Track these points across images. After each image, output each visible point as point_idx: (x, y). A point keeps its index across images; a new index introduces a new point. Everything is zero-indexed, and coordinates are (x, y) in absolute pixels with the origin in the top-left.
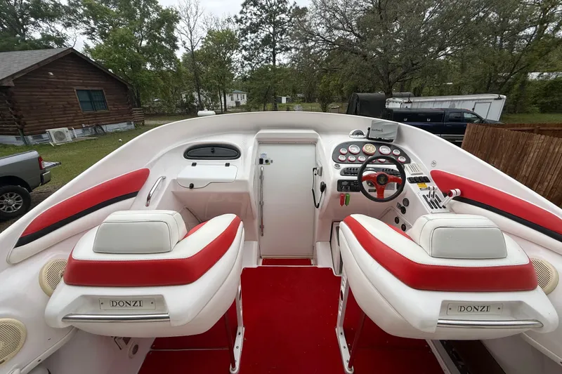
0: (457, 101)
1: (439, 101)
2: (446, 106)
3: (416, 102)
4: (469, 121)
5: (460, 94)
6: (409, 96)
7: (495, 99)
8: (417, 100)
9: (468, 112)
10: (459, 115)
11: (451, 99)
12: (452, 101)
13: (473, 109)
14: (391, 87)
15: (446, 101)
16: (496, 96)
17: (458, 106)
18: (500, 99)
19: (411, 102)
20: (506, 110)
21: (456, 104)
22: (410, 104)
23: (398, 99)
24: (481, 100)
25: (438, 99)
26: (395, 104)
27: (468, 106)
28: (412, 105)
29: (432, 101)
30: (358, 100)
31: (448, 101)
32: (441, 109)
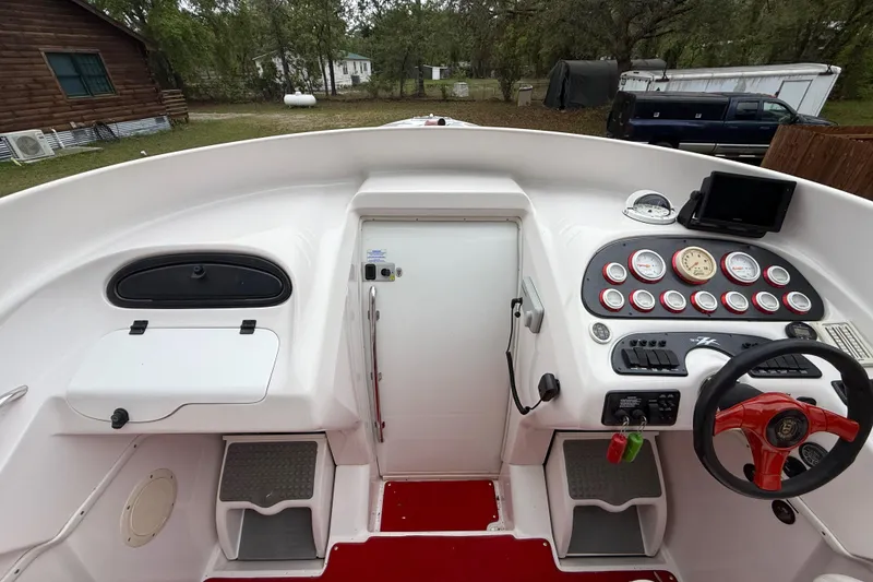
0: (750, 77)
1: (718, 78)
2: (729, 87)
3: (678, 80)
6: (665, 69)
7: (821, 74)
11: (740, 74)
12: (741, 77)
13: (777, 94)
14: (629, 49)
15: (731, 77)
16: (824, 68)
17: (752, 88)
18: (829, 73)
19: (667, 80)
20: (834, 96)
21: (748, 83)
22: (665, 84)
23: (642, 74)
24: (794, 75)
25: (716, 75)
26: (636, 84)
27: (768, 88)
28: (667, 88)
29: (705, 79)
30: (567, 74)
31: (735, 78)
32: (724, 94)
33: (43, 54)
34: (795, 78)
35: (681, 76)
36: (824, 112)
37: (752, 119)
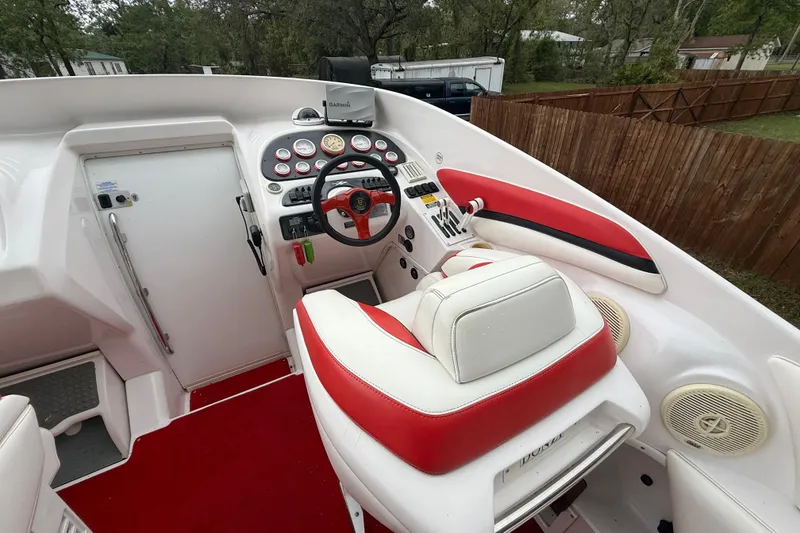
0: (455, 66)
1: (436, 67)
2: (445, 74)
3: (410, 70)
4: (472, 93)
5: (458, 57)
6: (400, 62)
7: (495, 64)
8: (410, 66)
9: (471, 82)
10: (461, 87)
11: (449, 64)
12: (451, 67)
13: (475, 78)
14: (374, 47)
15: (444, 67)
16: (494, 60)
17: (459, 74)
18: (499, 63)
19: (403, 70)
21: (456, 71)
22: (402, 73)
23: (385, 66)
24: (481, 65)
25: (434, 65)
26: (383, 73)
27: (468, 74)
28: (406, 75)
29: (428, 68)
30: (331, 68)
31: (447, 67)
32: (441, 79)
34: (484, 66)
37: (461, 95)
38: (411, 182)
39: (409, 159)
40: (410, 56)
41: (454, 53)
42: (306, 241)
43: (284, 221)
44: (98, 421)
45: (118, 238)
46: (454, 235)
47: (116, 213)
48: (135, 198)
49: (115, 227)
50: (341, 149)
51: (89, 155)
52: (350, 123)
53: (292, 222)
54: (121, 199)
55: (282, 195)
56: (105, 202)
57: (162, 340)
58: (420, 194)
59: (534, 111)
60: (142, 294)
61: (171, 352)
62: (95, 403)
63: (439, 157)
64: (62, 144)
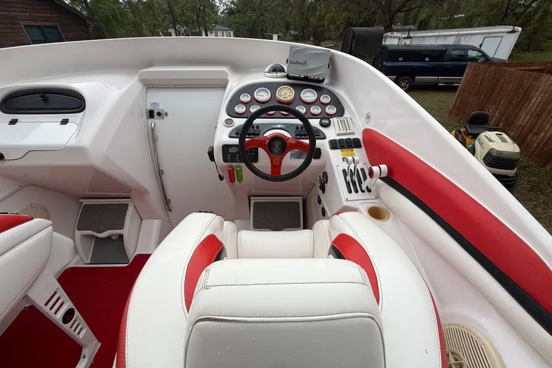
0: (463, 35)
1: (444, 36)
2: (450, 41)
3: (417, 37)
4: (474, 60)
6: (409, 30)
7: (508, 32)
8: (419, 34)
9: (474, 49)
10: (462, 53)
11: (457, 33)
12: (457, 35)
13: (481, 45)
15: (451, 35)
16: (510, 28)
17: (464, 42)
18: (513, 32)
19: (411, 37)
20: (518, 47)
21: (462, 39)
22: (410, 40)
23: (396, 34)
24: (491, 33)
25: (441, 34)
26: (393, 40)
27: (475, 42)
28: (411, 42)
29: (435, 36)
30: (353, 36)
31: (454, 35)
32: (444, 46)
33: (22, 26)
34: (492, 35)
35: (419, 35)
36: (510, 57)
37: (461, 60)
38: (338, 135)
39: (347, 114)
40: (423, 26)
41: (468, 23)
42: (237, 166)
43: (226, 148)
44: (121, 236)
45: (153, 137)
46: (357, 192)
47: (156, 121)
48: (166, 114)
49: (153, 130)
50: (290, 98)
51: (150, 85)
52: (306, 79)
53: (231, 150)
54: (159, 114)
55: (231, 129)
56: (151, 114)
57: (167, 202)
58: (342, 147)
59: (537, 79)
60: (160, 173)
61: (170, 210)
62: (122, 227)
63: (368, 117)
64: (136, 78)
